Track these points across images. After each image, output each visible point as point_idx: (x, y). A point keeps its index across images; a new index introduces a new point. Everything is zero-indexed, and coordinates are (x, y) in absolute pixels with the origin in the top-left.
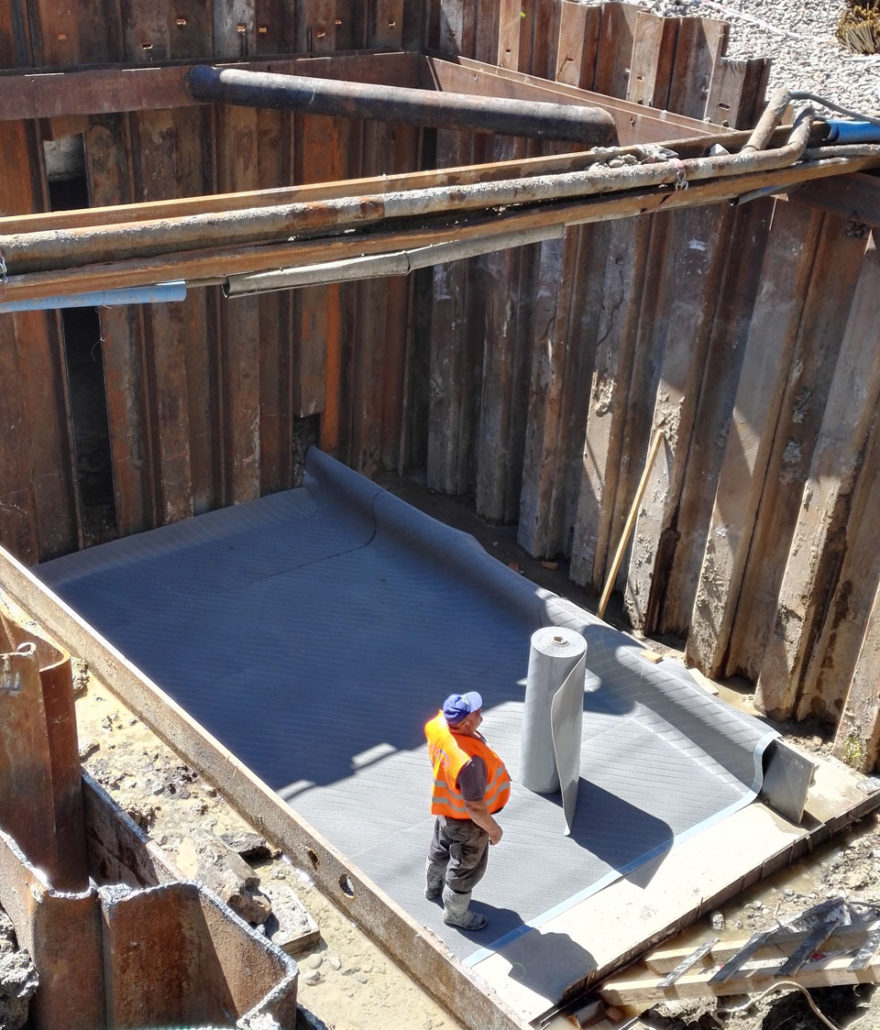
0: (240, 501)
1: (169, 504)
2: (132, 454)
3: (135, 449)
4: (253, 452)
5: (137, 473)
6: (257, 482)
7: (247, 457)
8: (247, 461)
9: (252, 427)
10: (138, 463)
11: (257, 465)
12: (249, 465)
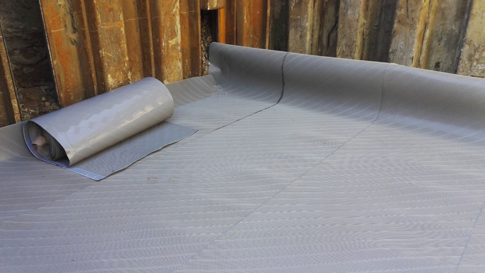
0: (168, 81)
1: (109, 76)
2: (66, 26)
3: (68, 20)
4: (176, 36)
5: (74, 48)
6: (180, 64)
7: (172, 39)
8: (172, 42)
9: (174, 10)
10: (74, 37)
11: (179, 48)
12: (174, 47)
